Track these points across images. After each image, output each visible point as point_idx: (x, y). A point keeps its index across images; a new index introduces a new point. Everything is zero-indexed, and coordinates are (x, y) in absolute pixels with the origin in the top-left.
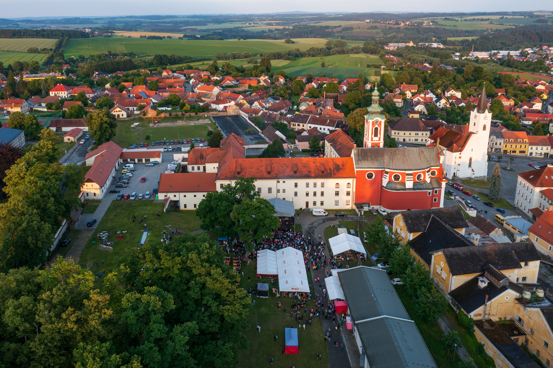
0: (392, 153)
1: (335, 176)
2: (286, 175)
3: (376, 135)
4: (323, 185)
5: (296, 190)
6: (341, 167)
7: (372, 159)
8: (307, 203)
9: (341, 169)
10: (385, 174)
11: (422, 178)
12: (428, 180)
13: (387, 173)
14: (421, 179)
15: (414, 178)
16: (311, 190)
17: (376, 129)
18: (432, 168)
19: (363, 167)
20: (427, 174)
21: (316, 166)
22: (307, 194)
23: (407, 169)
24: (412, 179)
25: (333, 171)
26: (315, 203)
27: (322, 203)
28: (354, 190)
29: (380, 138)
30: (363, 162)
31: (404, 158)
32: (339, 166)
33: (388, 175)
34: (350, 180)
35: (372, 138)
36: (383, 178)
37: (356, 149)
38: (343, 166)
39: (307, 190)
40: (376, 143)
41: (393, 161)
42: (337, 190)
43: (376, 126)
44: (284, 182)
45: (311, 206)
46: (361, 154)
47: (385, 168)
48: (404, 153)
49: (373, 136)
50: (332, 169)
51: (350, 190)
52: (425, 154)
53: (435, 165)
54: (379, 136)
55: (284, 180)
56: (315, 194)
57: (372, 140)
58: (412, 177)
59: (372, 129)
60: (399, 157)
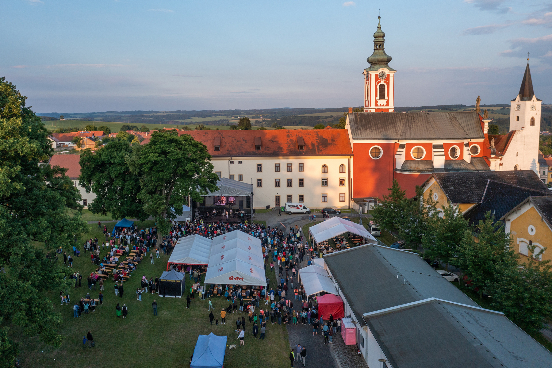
0: (408, 119)
1: (321, 153)
2: (244, 152)
3: (382, 97)
4: (301, 167)
5: (260, 175)
6: (329, 141)
7: (377, 128)
8: (278, 198)
9: (329, 144)
10: (399, 150)
11: (458, 154)
12: (467, 158)
13: (402, 146)
14: (457, 157)
15: (446, 152)
16: (284, 175)
17: (382, 87)
18: (473, 140)
19: (365, 137)
20: (465, 148)
21: (291, 140)
22: (278, 184)
23: (433, 137)
24: (443, 153)
25: (318, 147)
26: (289, 198)
27: (301, 198)
28: (352, 177)
29: (388, 102)
30: (363, 132)
31: (427, 124)
32: (326, 140)
33: (404, 150)
34: (344, 160)
35: (376, 102)
36: (396, 156)
37: (352, 114)
38: (333, 140)
39: (278, 175)
40: (382, 109)
41: (410, 129)
42: (325, 175)
43: (382, 82)
44: (240, 163)
45: (283, 201)
46: (361, 120)
47: (399, 139)
48: (428, 119)
49: (378, 98)
50: (316, 144)
51: (345, 176)
52: (460, 121)
53: (477, 136)
54: (386, 98)
55: (240, 159)
56: (289, 184)
57: (376, 105)
58: (443, 150)
59: (376, 86)
60: (419, 124)
